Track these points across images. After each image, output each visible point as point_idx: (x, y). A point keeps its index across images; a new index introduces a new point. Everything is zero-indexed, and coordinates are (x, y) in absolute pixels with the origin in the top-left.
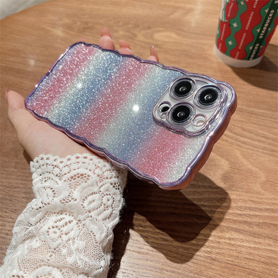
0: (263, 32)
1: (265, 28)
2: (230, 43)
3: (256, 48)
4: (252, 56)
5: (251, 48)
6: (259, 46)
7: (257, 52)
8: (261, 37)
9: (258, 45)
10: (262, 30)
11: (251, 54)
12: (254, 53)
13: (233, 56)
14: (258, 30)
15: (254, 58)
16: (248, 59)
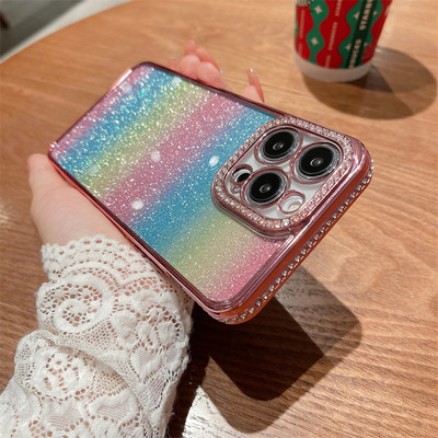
0: (365, 18)
1: (367, 12)
2: (315, 41)
3: (357, 47)
4: (353, 61)
5: (348, 47)
6: (362, 44)
7: (359, 55)
8: (362, 28)
9: (359, 41)
10: (362, 15)
11: (350, 58)
12: (355, 55)
13: (321, 62)
14: (357, 16)
15: (356, 65)
16: (347, 66)
